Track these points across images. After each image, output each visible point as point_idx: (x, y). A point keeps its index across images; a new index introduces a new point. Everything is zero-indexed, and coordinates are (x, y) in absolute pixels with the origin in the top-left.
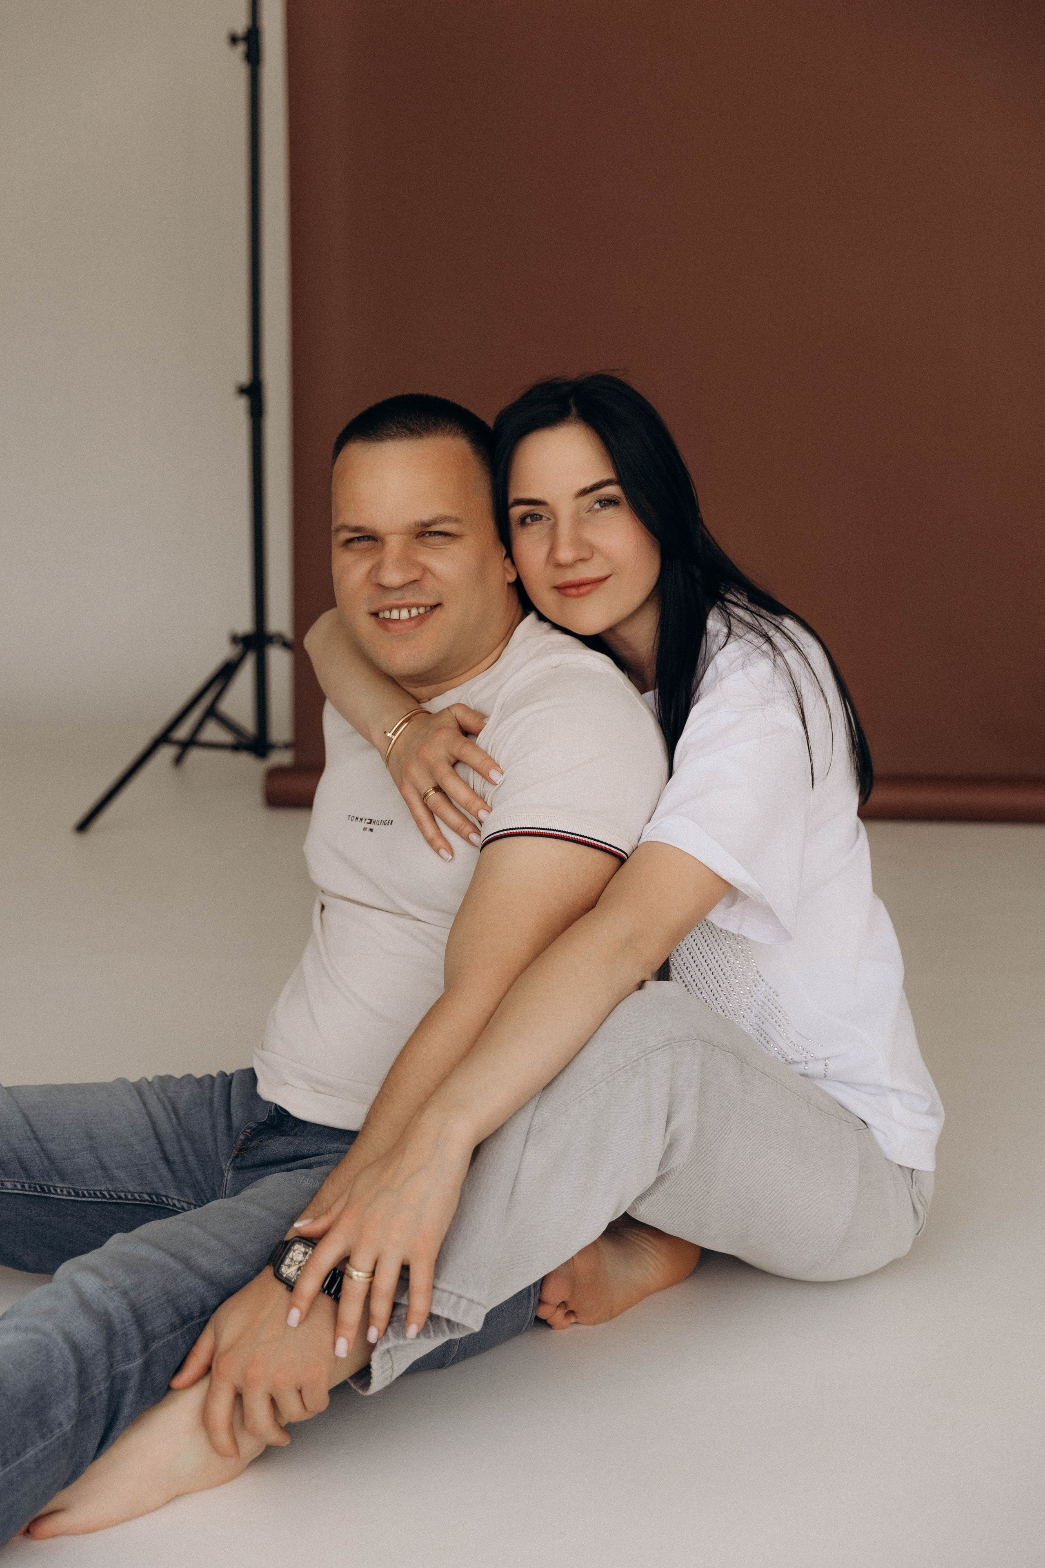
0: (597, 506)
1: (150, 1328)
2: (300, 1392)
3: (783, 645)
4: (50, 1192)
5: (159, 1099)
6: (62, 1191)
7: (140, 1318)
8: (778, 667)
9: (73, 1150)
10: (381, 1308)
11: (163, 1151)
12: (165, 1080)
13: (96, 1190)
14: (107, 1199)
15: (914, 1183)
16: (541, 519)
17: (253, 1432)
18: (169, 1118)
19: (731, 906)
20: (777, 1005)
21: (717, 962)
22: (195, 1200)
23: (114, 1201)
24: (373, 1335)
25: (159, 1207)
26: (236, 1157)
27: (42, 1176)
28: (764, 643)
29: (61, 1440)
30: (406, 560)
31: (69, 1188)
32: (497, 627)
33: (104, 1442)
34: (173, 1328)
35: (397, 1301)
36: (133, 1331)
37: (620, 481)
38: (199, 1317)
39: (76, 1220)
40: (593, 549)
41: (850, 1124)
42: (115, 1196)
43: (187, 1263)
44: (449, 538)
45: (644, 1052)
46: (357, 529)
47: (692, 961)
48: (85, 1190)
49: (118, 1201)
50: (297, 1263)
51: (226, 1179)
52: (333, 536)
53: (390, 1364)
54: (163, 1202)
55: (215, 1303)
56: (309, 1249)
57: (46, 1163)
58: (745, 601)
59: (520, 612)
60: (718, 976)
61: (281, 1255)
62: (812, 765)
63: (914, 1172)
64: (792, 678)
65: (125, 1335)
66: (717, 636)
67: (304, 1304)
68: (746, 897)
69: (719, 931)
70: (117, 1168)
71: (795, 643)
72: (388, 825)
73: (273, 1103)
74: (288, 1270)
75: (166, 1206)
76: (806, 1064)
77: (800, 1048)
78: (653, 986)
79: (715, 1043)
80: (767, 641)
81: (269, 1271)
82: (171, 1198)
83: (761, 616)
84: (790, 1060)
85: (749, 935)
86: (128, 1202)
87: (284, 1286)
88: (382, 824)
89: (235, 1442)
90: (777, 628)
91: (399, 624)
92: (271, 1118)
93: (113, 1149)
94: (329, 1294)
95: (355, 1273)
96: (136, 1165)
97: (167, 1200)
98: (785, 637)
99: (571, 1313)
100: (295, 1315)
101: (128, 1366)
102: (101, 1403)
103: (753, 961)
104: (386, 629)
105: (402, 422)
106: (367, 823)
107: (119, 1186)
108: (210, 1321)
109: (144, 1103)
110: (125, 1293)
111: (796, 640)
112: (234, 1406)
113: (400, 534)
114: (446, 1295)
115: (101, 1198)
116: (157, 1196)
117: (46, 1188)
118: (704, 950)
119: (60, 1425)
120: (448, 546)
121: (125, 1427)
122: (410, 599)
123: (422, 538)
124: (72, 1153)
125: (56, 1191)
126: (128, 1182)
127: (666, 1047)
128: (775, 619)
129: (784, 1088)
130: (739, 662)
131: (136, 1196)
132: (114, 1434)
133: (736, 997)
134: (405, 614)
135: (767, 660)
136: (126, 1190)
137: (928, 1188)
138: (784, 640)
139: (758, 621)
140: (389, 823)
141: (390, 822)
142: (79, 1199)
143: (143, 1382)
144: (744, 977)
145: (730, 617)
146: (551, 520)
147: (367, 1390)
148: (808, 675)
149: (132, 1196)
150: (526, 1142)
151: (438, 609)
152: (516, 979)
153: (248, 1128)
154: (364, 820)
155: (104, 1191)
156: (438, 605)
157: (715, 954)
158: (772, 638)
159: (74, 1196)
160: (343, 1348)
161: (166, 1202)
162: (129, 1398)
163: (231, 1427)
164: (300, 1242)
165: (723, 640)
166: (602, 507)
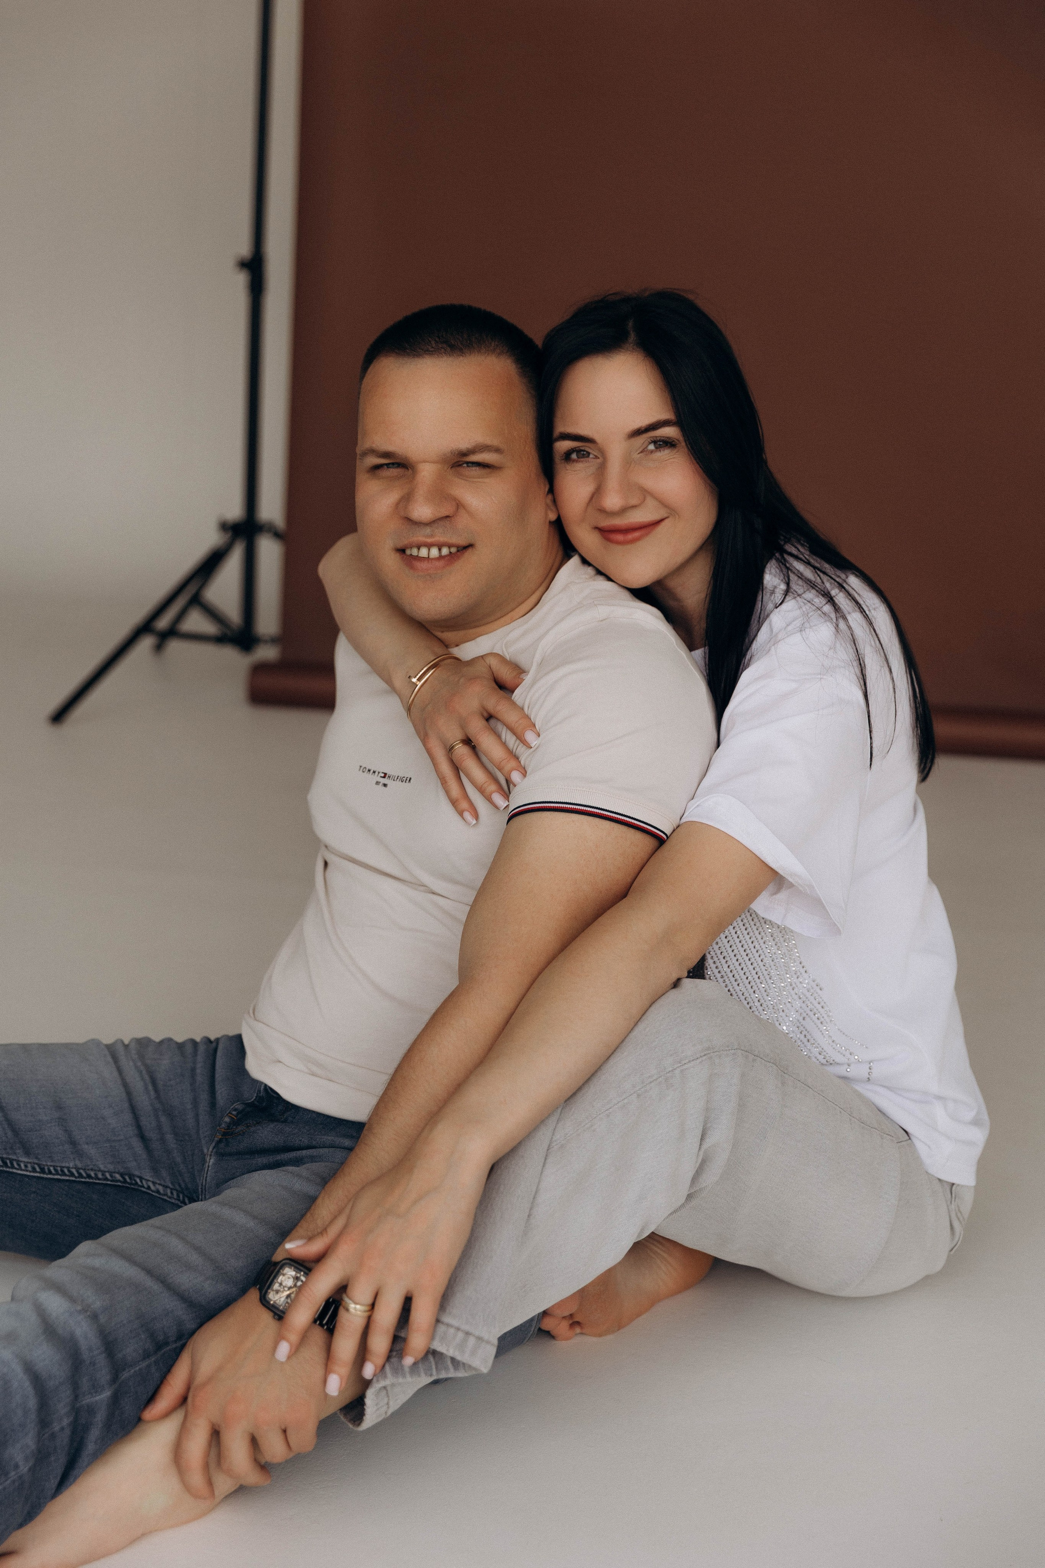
0: (652, 447)
1: (120, 1355)
2: (285, 1431)
3: (846, 606)
4: (13, 1167)
5: (136, 1067)
6: (26, 1166)
7: (109, 1345)
8: (840, 632)
9: (40, 1121)
10: (380, 1343)
11: (139, 1127)
12: (143, 1043)
13: (64, 1167)
14: (76, 1177)
15: (953, 1200)
16: (588, 456)
17: (229, 1473)
18: (146, 1088)
19: (775, 893)
20: (821, 1000)
21: (757, 952)
22: (172, 1183)
23: (83, 1180)
24: (369, 1371)
25: (132, 1188)
26: (220, 1141)
27: (5, 1149)
28: (826, 603)
29: (17, 1484)
30: (440, 494)
31: (34, 1163)
32: (533, 572)
33: (66, 1479)
34: (146, 1355)
35: (397, 1334)
36: (101, 1360)
37: (679, 422)
38: (175, 1342)
39: (40, 1198)
40: (645, 493)
41: (893, 1138)
42: (84, 1175)
43: (163, 1281)
44: (487, 470)
45: (680, 1063)
46: (386, 455)
47: (730, 950)
48: (51, 1166)
49: (87, 1180)
50: (286, 1289)
51: (207, 1164)
52: (357, 461)
53: (386, 1400)
54: (136, 1183)
55: (193, 1326)
56: (300, 1274)
57: (10, 1134)
58: (806, 554)
59: (560, 554)
60: (758, 967)
61: (269, 1278)
62: (871, 743)
63: (954, 1186)
64: (855, 645)
65: (93, 1364)
66: (773, 592)
67: (294, 1337)
68: (791, 885)
69: (762, 921)
70: (87, 1144)
71: (860, 605)
72: (406, 782)
73: (262, 1083)
74: (278, 1297)
75: (141, 1189)
76: (849, 1066)
77: (843, 1048)
78: (689, 984)
79: (756, 1053)
80: (829, 601)
81: (253, 1295)
82: (146, 1180)
83: (824, 573)
84: (832, 1062)
85: (795, 928)
86: (98, 1181)
87: (271, 1314)
88: (398, 780)
89: (210, 1483)
90: (841, 587)
91: (426, 562)
92: (259, 1099)
93: (84, 1122)
94: (321, 1325)
95: (352, 1306)
96: (108, 1141)
97: (141, 1182)
98: (850, 598)
99: (578, 1323)
100: (284, 1349)
101: (95, 1398)
102: (64, 1440)
103: (796, 950)
104: (412, 567)
105: (442, 336)
106: (381, 777)
107: (89, 1163)
108: (187, 1346)
109: (120, 1071)
110: (94, 1317)
111: (861, 602)
112: (210, 1445)
113: (434, 462)
114: (452, 1331)
115: (69, 1176)
116: (131, 1176)
117: (8, 1162)
118: (743, 939)
119: (17, 1466)
120: (487, 480)
121: (89, 1464)
122: (440, 538)
123: (458, 469)
124: (39, 1124)
125: (19, 1165)
126: (99, 1159)
127: (704, 1058)
128: (839, 577)
129: (827, 1101)
130: (798, 623)
131: (108, 1175)
132: (75, 1472)
133: (776, 990)
134: (434, 552)
135: (828, 624)
136: (96, 1169)
137: (967, 1202)
138: (848, 601)
139: (820, 578)
140: (406, 780)
141: (408, 779)
142: (45, 1176)
143: (111, 1415)
144: (786, 968)
145: (790, 572)
146: (599, 458)
147: (359, 1425)
148: (873, 643)
149: (103, 1175)
150: (546, 1159)
151: (470, 550)
152: (540, 973)
153: (234, 1111)
154: (377, 773)
155: (72, 1168)
156: (470, 546)
157: (756, 943)
158: (834, 599)
159: (39, 1173)
160: (335, 1385)
161: (140, 1183)
162: (94, 1433)
163: (206, 1467)
164: (290, 1266)
165: (780, 597)
166: (656, 448)
